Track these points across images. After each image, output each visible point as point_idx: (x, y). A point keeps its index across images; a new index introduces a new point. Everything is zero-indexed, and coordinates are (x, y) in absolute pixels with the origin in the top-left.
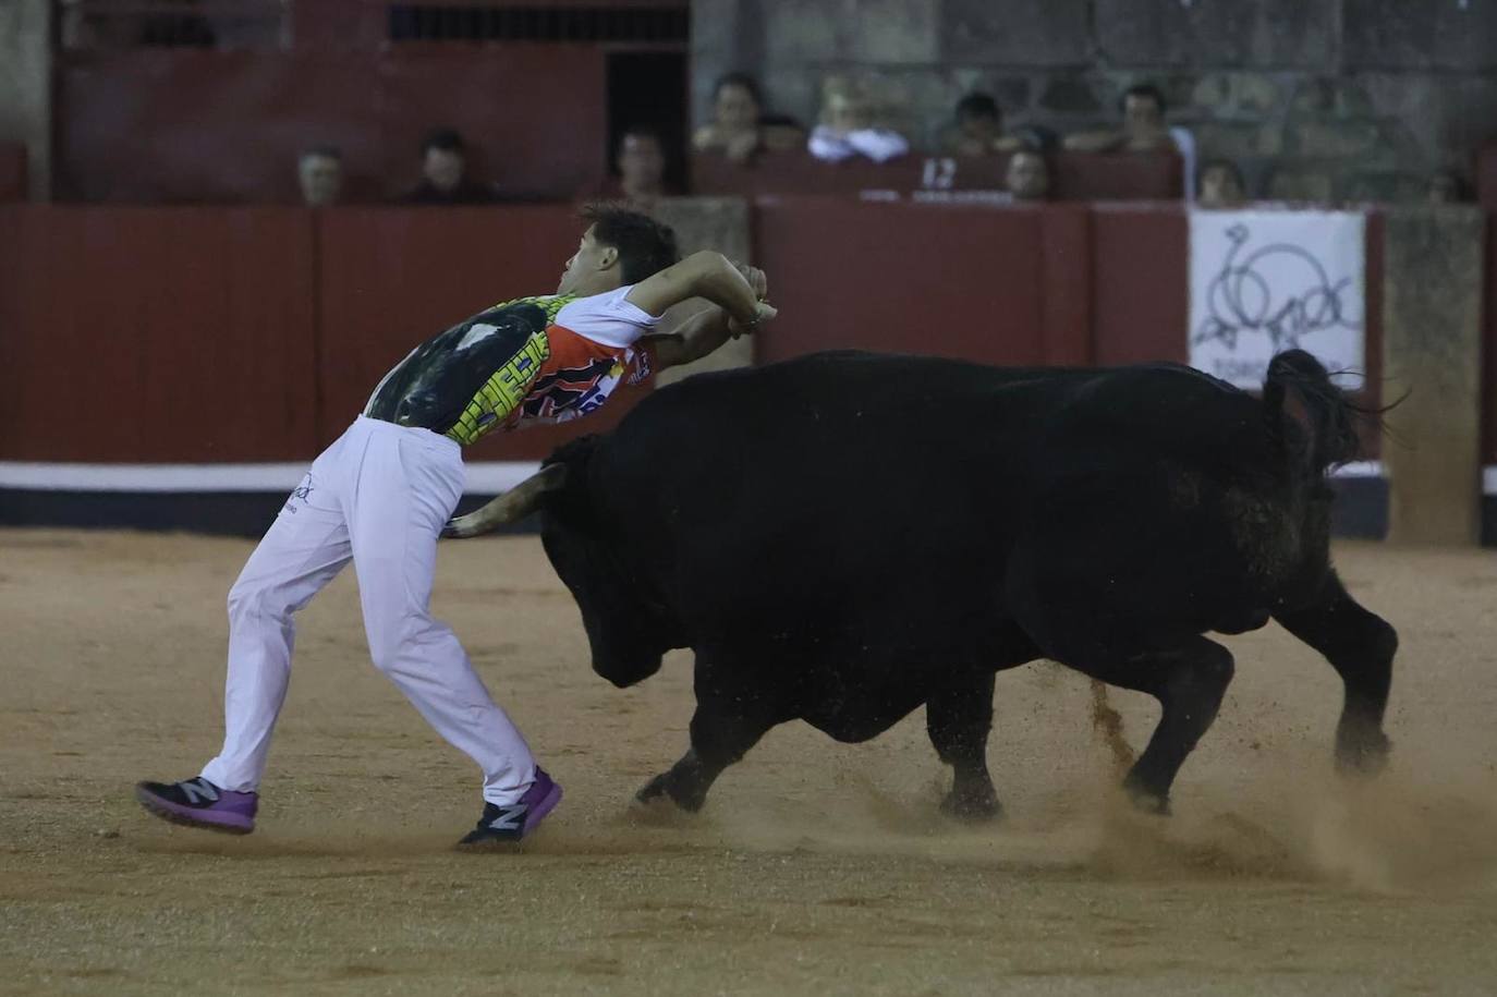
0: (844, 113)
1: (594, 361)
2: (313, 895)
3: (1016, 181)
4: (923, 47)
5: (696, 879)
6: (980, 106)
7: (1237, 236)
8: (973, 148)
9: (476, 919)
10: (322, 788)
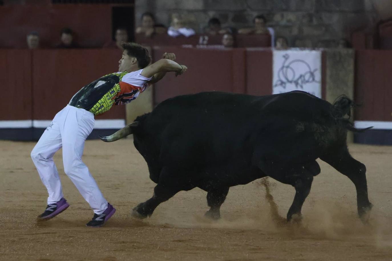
0: (178, 23)
1: (133, 91)
2: (31, 239)
3: (225, 42)
4: (200, 5)
5: (137, 235)
6: (215, 21)
7: (286, 57)
8: (213, 33)
9: (76, 246)
10: (33, 210)
